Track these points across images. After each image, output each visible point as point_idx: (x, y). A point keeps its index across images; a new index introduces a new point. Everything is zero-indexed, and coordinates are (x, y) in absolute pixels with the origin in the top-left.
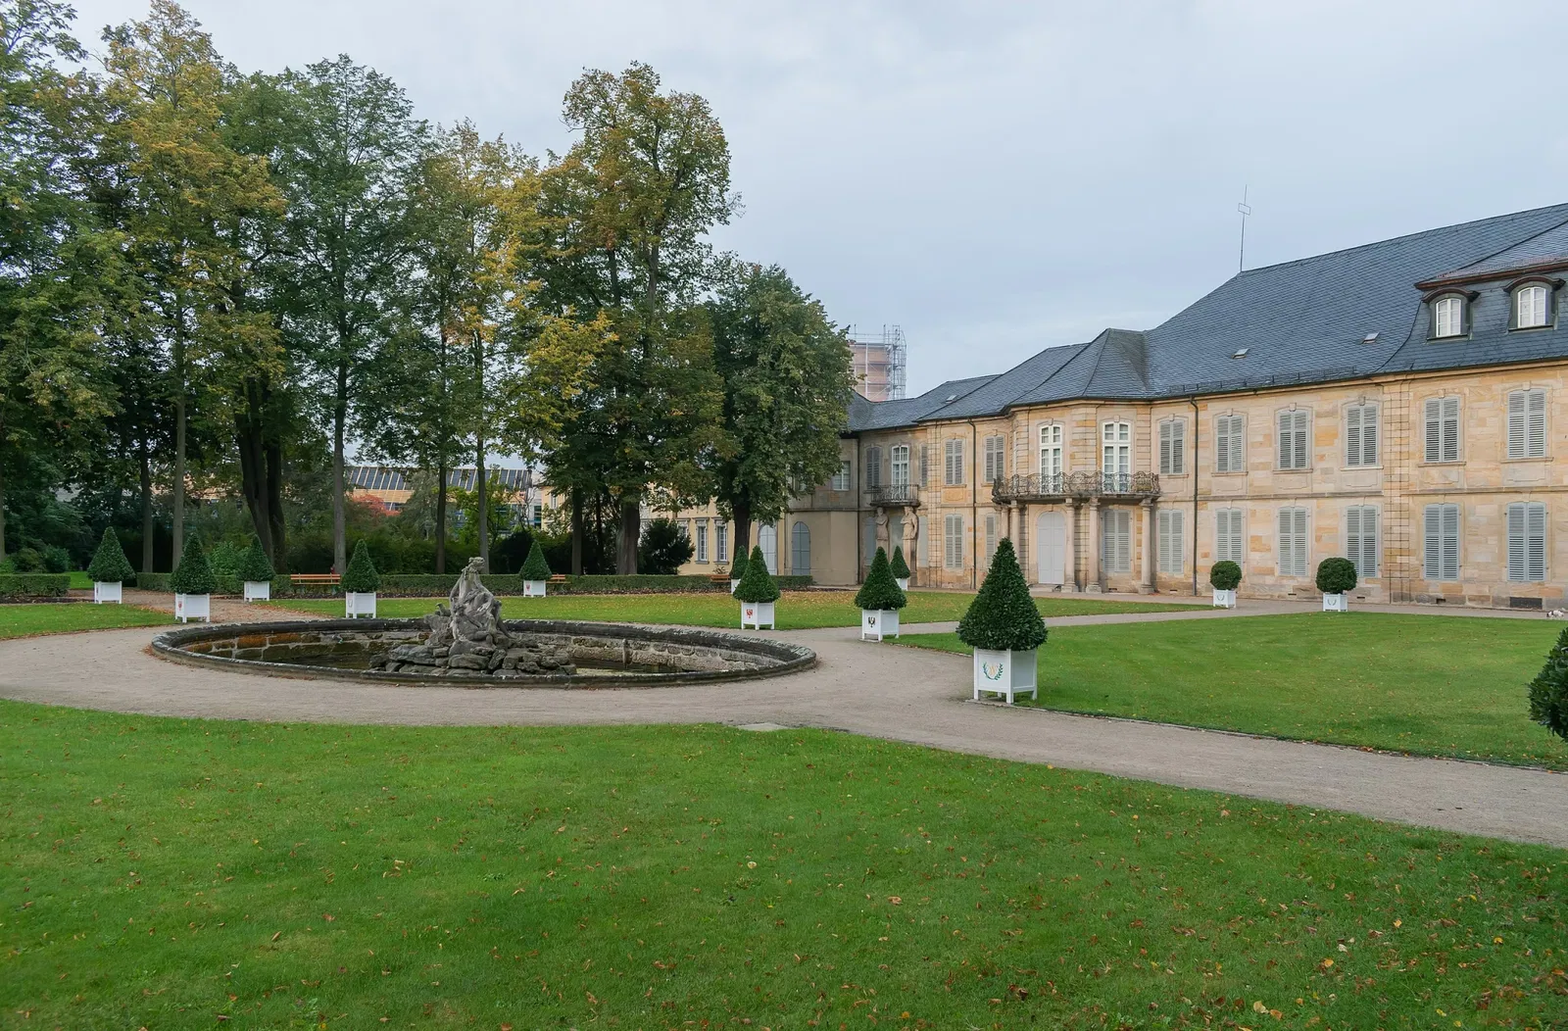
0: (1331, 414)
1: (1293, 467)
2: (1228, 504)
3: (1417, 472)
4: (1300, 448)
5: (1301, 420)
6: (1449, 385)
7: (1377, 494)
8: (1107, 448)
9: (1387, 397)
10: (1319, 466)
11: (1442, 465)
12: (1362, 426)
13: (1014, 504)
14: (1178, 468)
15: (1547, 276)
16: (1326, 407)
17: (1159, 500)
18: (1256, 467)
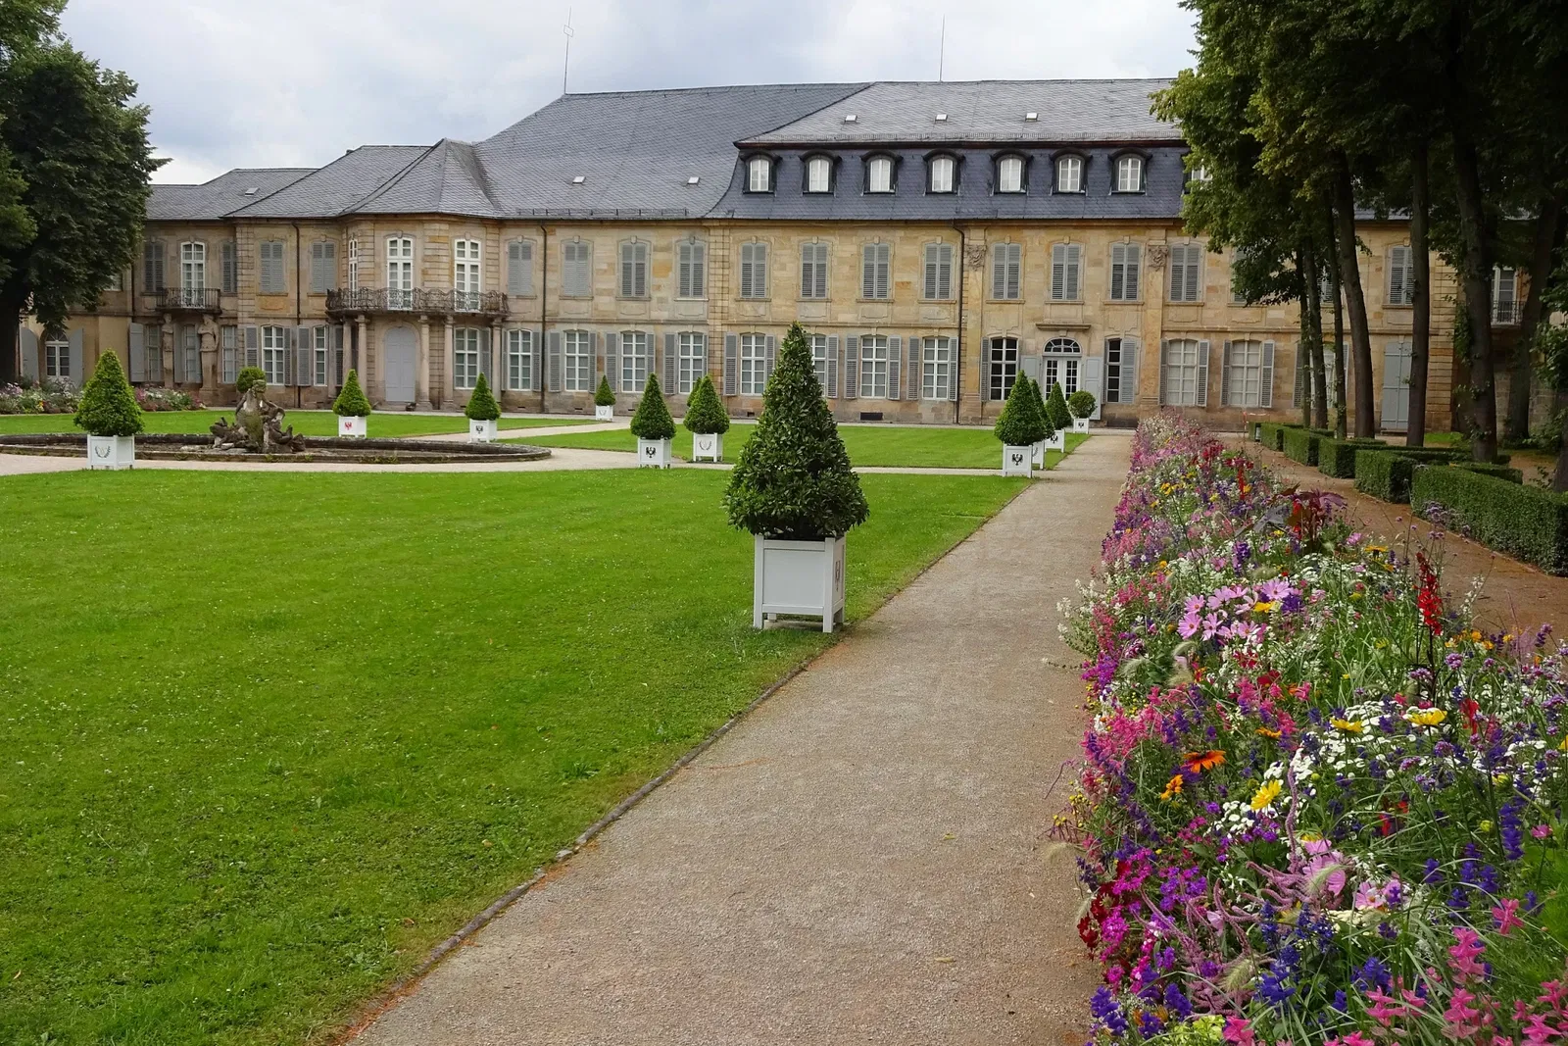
0: (667, 249)
1: (633, 294)
2: (575, 326)
3: (733, 305)
4: (641, 279)
5: (641, 252)
6: (760, 233)
7: (703, 323)
9: (712, 239)
10: (656, 295)
11: (754, 300)
12: (692, 262)
13: (361, 319)
15: (830, 152)
16: (663, 242)
17: (510, 318)
18: (601, 293)
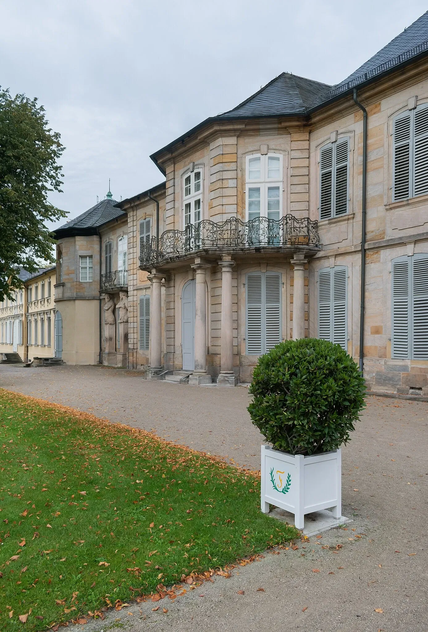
2: (409, 249)
8: (250, 189)
14: (341, 209)
17: (318, 255)
